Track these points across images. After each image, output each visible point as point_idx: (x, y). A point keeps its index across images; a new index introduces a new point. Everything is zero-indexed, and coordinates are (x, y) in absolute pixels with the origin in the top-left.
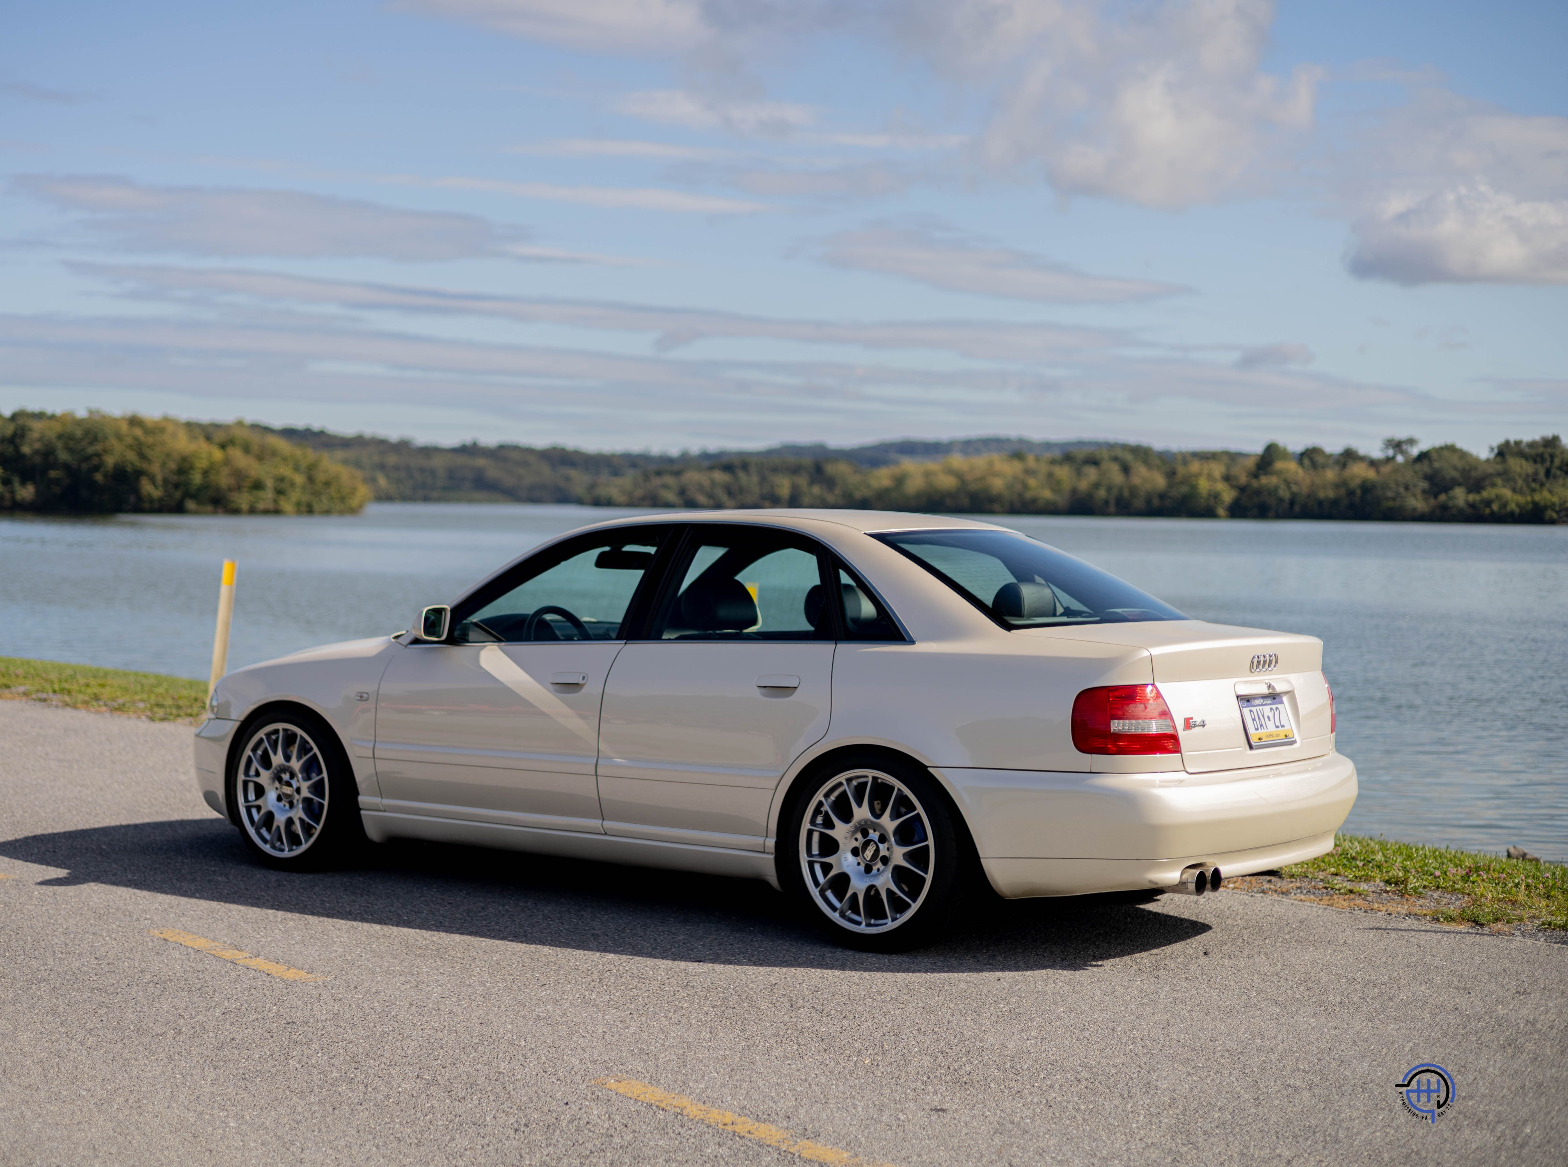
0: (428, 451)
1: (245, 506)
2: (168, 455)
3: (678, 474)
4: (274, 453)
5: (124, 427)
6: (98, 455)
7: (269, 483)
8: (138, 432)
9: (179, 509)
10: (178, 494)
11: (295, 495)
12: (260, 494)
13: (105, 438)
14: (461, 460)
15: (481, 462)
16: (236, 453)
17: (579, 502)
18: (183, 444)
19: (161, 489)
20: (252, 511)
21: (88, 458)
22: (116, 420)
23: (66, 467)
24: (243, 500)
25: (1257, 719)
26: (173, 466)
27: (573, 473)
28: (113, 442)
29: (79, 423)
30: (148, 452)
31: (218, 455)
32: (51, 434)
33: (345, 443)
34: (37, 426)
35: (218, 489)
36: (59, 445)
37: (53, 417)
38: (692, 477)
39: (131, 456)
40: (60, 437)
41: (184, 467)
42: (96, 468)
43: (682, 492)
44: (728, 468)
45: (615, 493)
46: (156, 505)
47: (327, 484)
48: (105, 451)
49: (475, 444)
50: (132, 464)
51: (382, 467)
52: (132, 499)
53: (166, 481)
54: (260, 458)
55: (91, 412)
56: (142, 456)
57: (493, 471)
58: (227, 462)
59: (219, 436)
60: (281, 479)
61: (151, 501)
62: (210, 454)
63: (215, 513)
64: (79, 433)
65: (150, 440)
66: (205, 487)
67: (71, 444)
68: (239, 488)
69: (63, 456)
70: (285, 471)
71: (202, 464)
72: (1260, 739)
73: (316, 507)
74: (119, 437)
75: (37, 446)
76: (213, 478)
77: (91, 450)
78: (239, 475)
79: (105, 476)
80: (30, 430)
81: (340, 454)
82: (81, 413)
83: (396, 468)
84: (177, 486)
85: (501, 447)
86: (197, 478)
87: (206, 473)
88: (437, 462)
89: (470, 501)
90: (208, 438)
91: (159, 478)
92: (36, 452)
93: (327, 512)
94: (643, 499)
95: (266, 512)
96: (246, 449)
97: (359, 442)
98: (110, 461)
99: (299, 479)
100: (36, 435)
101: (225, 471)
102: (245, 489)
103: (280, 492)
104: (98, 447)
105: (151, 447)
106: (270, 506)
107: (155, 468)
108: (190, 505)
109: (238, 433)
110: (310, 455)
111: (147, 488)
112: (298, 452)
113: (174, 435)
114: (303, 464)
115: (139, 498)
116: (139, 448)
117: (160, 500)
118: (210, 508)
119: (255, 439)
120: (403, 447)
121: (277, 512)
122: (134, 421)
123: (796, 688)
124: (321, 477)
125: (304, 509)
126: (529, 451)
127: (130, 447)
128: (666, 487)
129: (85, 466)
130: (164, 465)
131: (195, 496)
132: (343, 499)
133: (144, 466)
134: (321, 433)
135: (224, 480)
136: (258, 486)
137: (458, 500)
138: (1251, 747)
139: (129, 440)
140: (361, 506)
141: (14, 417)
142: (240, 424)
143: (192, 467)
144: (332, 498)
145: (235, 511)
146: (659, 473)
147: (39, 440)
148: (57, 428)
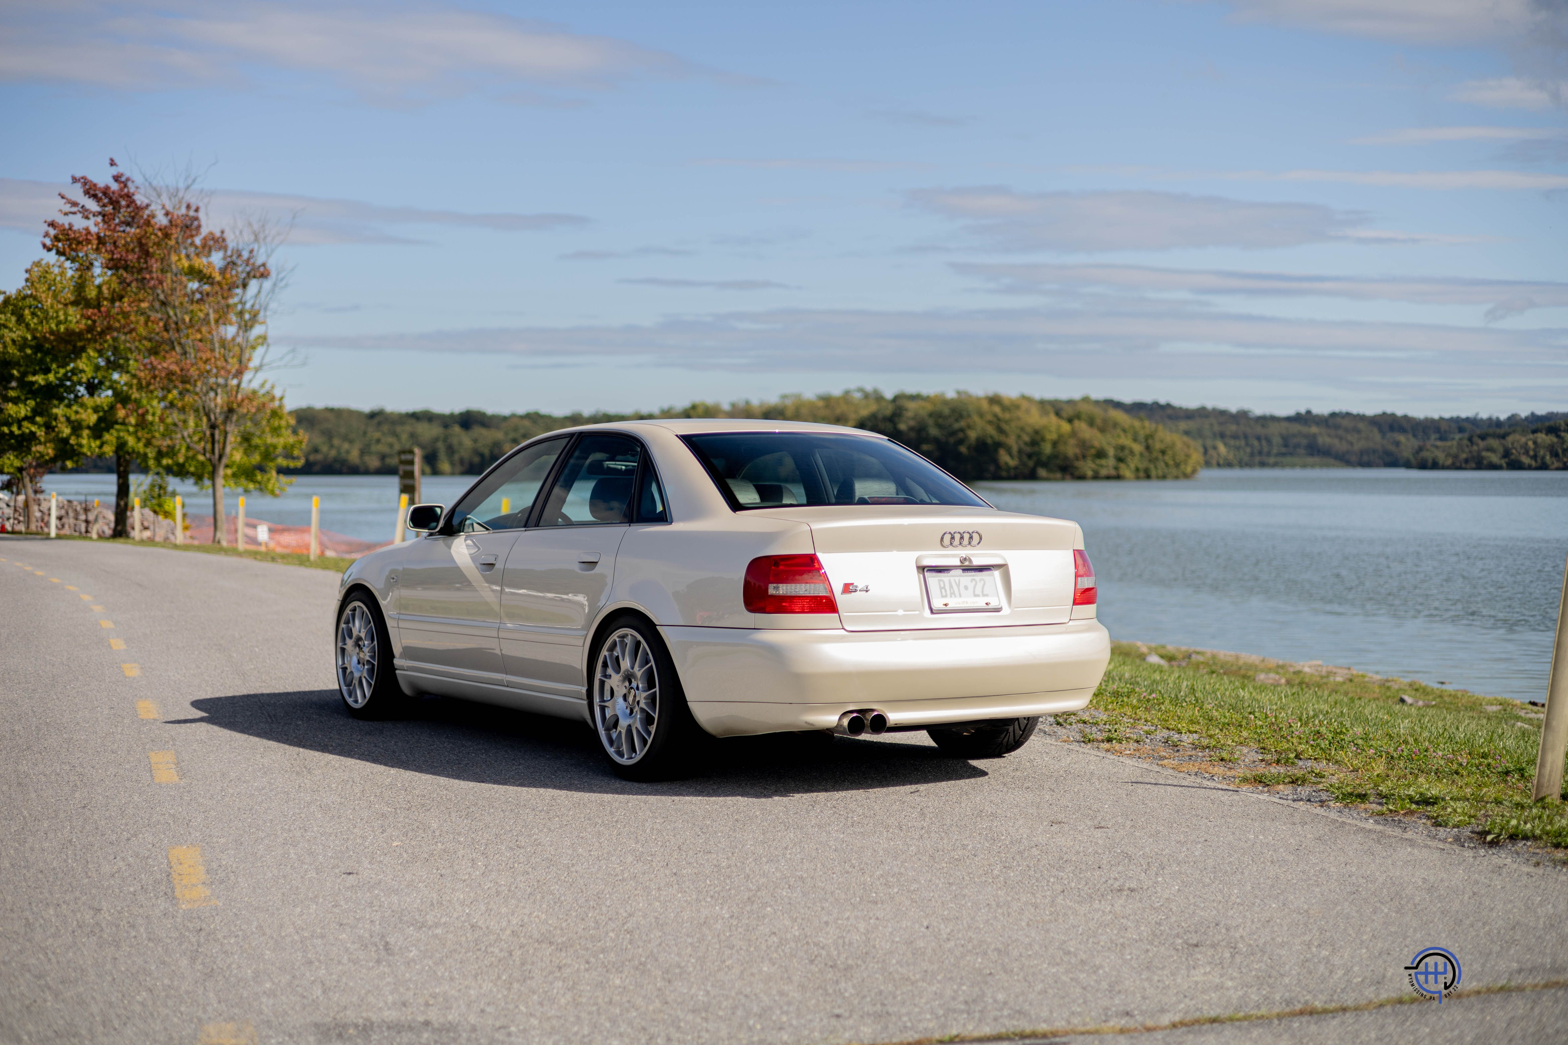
0: (1265, 420)
1: (1090, 473)
2: (1022, 429)
3: (1503, 436)
4: (1115, 425)
5: (985, 406)
6: (962, 430)
7: (1111, 452)
8: (997, 409)
9: (1032, 476)
10: (1031, 463)
11: (1134, 463)
12: (1103, 462)
13: (969, 416)
14: (1296, 428)
15: (1314, 429)
16: (1082, 426)
17: (1408, 465)
18: (1035, 419)
19: (1016, 459)
20: (1096, 477)
21: (953, 433)
22: (978, 399)
23: (936, 441)
24: (1088, 467)
25: (947, 587)
26: (1026, 438)
27: (1402, 438)
28: (976, 418)
29: (946, 402)
30: (1005, 427)
31: (1066, 427)
32: (923, 413)
33: (1189, 415)
34: (912, 406)
35: (1066, 458)
36: (930, 422)
37: (927, 399)
38: (1517, 439)
39: (991, 431)
40: (931, 415)
41: (1036, 439)
42: (961, 442)
43: (1507, 454)
44: (1553, 430)
45: (1441, 457)
46: (1012, 473)
47: (1163, 452)
48: (969, 427)
49: (1309, 412)
50: (991, 437)
51: (1222, 436)
52: (992, 468)
53: (1020, 451)
54: (1102, 430)
55: (959, 393)
56: (1001, 430)
57: (1324, 439)
58: (1074, 434)
59: (1068, 411)
60: (1122, 448)
61: (1008, 469)
62: (1059, 427)
63: (1063, 479)
64: (946, 411)
65: (1007, 416)
66: (1054, 456)
67: (940, 421)
68: (1084, 457)
69: (934, 431)
70: (1126, 441)
71: (1053, 436)
72: (946, 605)
73: (1153, 473)
74: (981, 415)
75: (912, 423)
76: (1061, 448)
77: (956, 426)
78: (1084, 445)
79: (969, 448)
80: (906, 410)
81: (1183, 425)
82: (951, 394)
83: (1235, 437)
84: (1030, 456)
85: (1333, 415)
86: (1047, 449)
87: (1055, 444)
88: (1274, 430)
89: (1304, 466)
90: (1058, 414)
91: (1015, 449)
92: (911, 429)
93: (1164, 477)
94: (1466, 461)
95: (1108, 478)
96: (1091, 422)
97: (1202, 413)
98: (973, 435)
99: (1138, 448)
100: (910, 414)
101: (1072, 442)
102: (1089, 458)
103: (1120, 460)
104: (962, 424)
105: (1007, 422)
106: (1113, 472)
107: (1012, 441)
108: (1042, 472)
109: (1085, 408)
110: (1149, 426)
111: (1004, 458)
112: (1137, 424)
113: (1028, 412)
114: (1142, 434)
115: (998, 467)
116: (998, 424)
117: (1016, 468)
118: (1059, 475)
119: (1098, 412)
120: (1242, 416)
121: (1118, 477)
122: (994, 400)
123: (597, 563)
124: (1158, 446)
125: (1142, 474)
126: (1361, 418)
127: (990, 422)
128: (1490, 449)
129: (952, 440)
130: (1019, 437)
131: (1045, 465)
132: (1177, 465)
133: (1002, 438)
134: (1168, 406)
135: (1071, 449)
136: (1101, 454)
137: (1293, 466)
138: (932, 611)
139: (989, 417)
140: (1194, 471)
141: (896, 399)
142: (1086, 400)
143: (1043, 439)
144: (1167, 465)
145: (1082, 478)
146: (1483, 437)
147: (913, 418)
148: (929, 407)
